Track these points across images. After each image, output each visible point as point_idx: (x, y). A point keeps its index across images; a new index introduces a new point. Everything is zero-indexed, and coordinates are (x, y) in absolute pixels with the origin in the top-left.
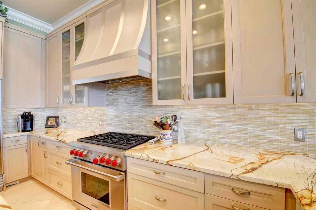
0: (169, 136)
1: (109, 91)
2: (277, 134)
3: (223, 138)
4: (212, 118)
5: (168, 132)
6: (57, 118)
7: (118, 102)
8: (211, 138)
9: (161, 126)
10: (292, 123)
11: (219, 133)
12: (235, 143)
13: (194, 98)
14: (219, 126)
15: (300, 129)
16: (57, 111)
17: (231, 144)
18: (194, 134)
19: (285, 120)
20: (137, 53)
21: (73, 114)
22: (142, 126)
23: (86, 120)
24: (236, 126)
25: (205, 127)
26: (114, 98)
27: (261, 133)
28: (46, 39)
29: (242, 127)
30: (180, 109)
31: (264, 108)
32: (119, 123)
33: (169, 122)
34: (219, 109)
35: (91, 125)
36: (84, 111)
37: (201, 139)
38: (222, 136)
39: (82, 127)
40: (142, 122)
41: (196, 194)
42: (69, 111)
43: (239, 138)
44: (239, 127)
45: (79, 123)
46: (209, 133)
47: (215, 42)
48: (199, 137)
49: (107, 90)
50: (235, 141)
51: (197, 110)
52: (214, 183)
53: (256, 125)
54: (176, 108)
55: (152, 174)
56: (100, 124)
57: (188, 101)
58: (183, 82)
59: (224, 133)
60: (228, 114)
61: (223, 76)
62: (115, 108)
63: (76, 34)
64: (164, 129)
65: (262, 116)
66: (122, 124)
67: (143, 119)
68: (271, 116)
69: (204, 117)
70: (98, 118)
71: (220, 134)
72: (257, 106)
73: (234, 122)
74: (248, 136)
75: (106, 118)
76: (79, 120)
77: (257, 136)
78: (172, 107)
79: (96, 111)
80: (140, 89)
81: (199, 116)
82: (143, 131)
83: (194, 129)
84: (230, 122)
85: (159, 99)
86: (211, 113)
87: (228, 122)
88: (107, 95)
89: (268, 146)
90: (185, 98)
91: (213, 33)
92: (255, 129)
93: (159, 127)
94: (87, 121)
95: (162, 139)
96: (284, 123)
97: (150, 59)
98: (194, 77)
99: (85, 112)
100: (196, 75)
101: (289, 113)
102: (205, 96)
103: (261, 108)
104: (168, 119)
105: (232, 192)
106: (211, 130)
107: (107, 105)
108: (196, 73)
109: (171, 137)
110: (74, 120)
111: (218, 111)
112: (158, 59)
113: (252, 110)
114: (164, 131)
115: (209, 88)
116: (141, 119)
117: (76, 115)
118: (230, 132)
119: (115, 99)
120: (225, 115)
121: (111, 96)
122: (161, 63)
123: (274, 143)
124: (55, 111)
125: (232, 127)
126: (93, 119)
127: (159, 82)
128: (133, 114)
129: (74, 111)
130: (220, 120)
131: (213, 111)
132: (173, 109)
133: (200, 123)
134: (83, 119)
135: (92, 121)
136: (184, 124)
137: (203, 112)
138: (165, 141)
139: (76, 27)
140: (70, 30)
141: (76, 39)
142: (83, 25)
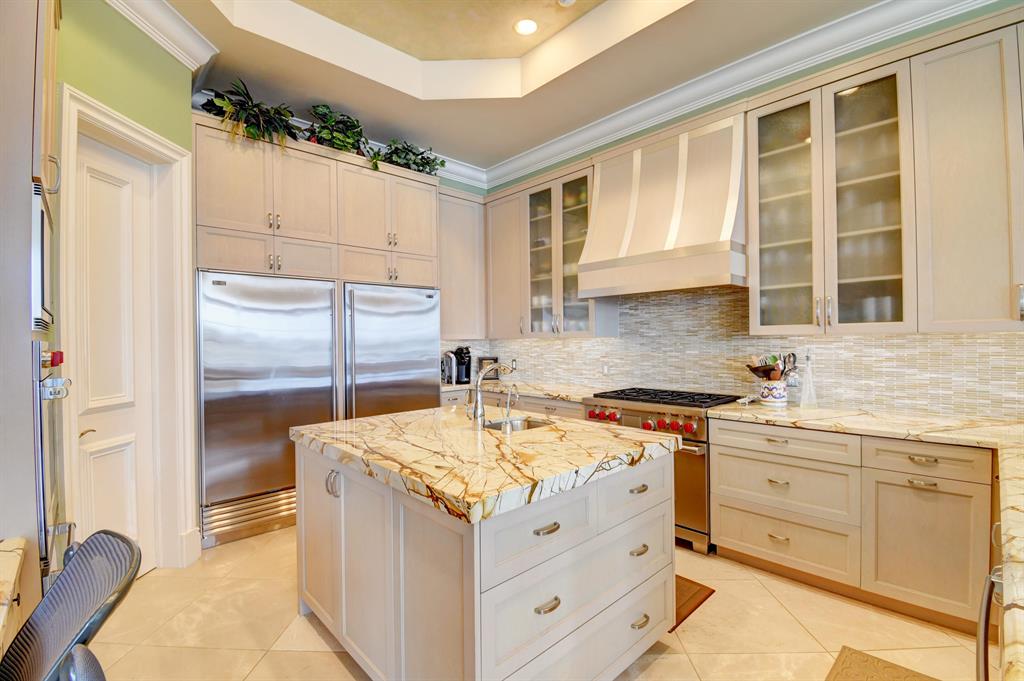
0: (781, 391)
1: (628, 306)
2: (1011, 388)
3: (898, 397)
4: (874, 359)
5: (779, 385)
6: (495, 360)
7: (649, 328)
8: (872, 397)
9: (766, 372)
11: (890, 389)
12: (925, 407)
13: (839, 322)
14: (888, 374)
16: (492, 347)
17: (914, 408)
18: (834, 391)
20: (728, 248)
21: (536, 352)
22: (708, 375)
23: (568, 364)
24: (928, 375)
25: (859, 377)
26: (639, 320)
27: (979, 387)
28: (485, 204)
29: (940, 376)
30: (801, 343)
31: (987, 341)
32: (651, 371)
33: (781, 367)
34: (891, 341)
35: (581, 374)
36: (564, 347)
37: (848, 401)
38: (896, 393)
39: (557, 379)
40: (709, 367)
41: (843, 470)
42: (524, 346)
43: (934, 397)
44: (933, 376)
45: (549, 370)
46: (869, 389)
47: (883, 226)
48: (845, 396)
49: (621, 305)
50: (925, 403)
51: (843, 344)
52: (878, 450)
53: (968, 371)
54: (790, 341)
55: (764, 445)
56: (606, 371)
57: (828, 327)
58: (817, 294)
59: (902, 388)
60: (912, 352)
61: (898, 284)
62: (642, 340)
63: (563, 196)
64: (770, 379)
65: (983, 355)
67: (710, 363)
68: (999, 354)
69: (857, 358)
70: (598, 360)
71: (892, 389)
72: (971, 336)
73: (924, 368)
74: (952, 392)
75: (618, 361)
76: (549, 364)
77: (970, 393)
78: (782, 338)
79: (594, 346)
80: (704, 301)
81: (845, 355)
82: (712, 385)
83: (833, 380)
84: (914, 367)
85: (763, 324)
86: (873, 351)
87: (909, 367)
88: (621, 314)
89: (992, 411)
90: (822, 323)
91: (879, 208)
92: (969, 379)
93: (761, 374)
94: (570, 367)
95: (766, 397)
97: (744, 252)
98: (839, 285)
99: (566, 349)
100: (843, 281)
102: (861, 319)
103: (979, 341)
104: (779, 362)
105: (909, 461)
106: (872, 383)
107: (623, 335)
108: (845, 278)
109: (785, 394)
110: (539, 365)
111: (888, 347)
112: (762, 251)
113: (961, 344)
114: (770, 382)
115: (870, 304)
116: (705, 362)
117: (542, 354)
118: (915, 387)
119: (641, 323)
120: (905, 353)
121: (632, 315)
122: (767, 258)
123: (1004, 405)
124: (488, 346)
125: (918, 377)
126: (588, 362)
127: (763, 293)
128: (688, 352)
129: (538, 346)
130: (895, 364)
131: (876, 347)
132: (785, 343)
133: (847, 370)
134: (561, 363)
135: (584, 367)
137: (855, 348)
138: (773, 399)
139: (565, 185)
140: (550, 190)
141: (564, 208)
142: (583, 181)
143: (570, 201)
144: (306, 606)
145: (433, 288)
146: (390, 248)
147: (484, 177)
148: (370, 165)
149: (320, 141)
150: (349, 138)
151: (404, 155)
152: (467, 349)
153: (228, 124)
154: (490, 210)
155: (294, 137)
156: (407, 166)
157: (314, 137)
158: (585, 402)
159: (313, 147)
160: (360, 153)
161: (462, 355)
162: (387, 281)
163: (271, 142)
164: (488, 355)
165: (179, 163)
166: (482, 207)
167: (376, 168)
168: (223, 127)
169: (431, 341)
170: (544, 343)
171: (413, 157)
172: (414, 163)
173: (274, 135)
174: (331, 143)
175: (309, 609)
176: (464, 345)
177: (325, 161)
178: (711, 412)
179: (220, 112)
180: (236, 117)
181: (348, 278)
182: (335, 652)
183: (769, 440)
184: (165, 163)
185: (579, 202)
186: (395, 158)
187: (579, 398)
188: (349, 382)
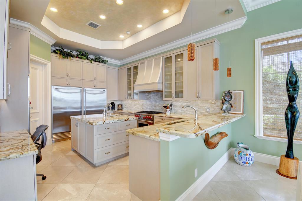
2: (202, 110)
5: (168, 110)
6: (122, 105)
10: (206, 106)
13: (175, 98)
15: (208, 108)
16: (121, 102)
19: (204, 105)
35: (139, 108)
38: (187, 111)
40: (160, 107)
42: (128, 102)
47: (181, 81)
48: (180, 112)
56: (143, 107)
58: (172, 92)
59: (188, 110)
61: (182, 91)
62: (149, 101)
63: (134, 69)
64: (167, 108)
66: (152, 108)
68: (201, 104)
70: (142, 105)
75: (145, 105)
76: (133, 106)
79: (141, 102)
85: (165, 98)
86: (184, 103)
88: (146, 95)
90: (173, 98)
93: (165, 108)
95: (166, 112)
96: (204, 106)
97: (162, 84)
99: (136, 103)
100: (176, 90)
101: (205, 103)
102: (178, 97)
104: (169, 105)
107: (146, 100)
110: (130, 106)
113: (196, 102)
119: (149, 97)
121: (148, 95)
122: (166, 85)
126: (140, 105)
127: (165, 92)
128: (157, 103)
132: (171, 102)
136: (174, 107)
138: (168, 113)
139: (134, 67)
140: (131, 68)
141: (134, 72)
142: (137, 66)
143: (135, 70)
144: (73, 149)
145: (105, 89)
146: (95, 80)
147: (120, 62)
148: (90, 62)
149: (79, 58)
150: (85, 57)
151: (99, 59)
152: (114, 102)
153: (59, 55)
154: (120, 71)
155: (73, 57)
156: (99, 62)
157: (77, 56)
158: (135, 113)
159: (77, 59)
160: (88, 59)
161: (113, 104)
162: (94, 87)
163: (68, 59)
164: (120, 104)
165: (48, 65)
166: (118, 70)
167: (91, 63)
168: (57, 56)
169: (104, 100)
170: (131, 101)
171: (100, 60)
172: (101, 61)
173: (68, 57)
174: (81, 58)
175: (74, 149)
176: (113, 101)
177: (80, 62)
178: (154, 115)
179: (57, 53)
180: (60, 54)
181: (84, 87)
182: (78, 155)
183: (162, 120)
184: (45, 65)
185: (137, 71)
186: (96, 60)
187: (133, 113)
188: (85, 110)
